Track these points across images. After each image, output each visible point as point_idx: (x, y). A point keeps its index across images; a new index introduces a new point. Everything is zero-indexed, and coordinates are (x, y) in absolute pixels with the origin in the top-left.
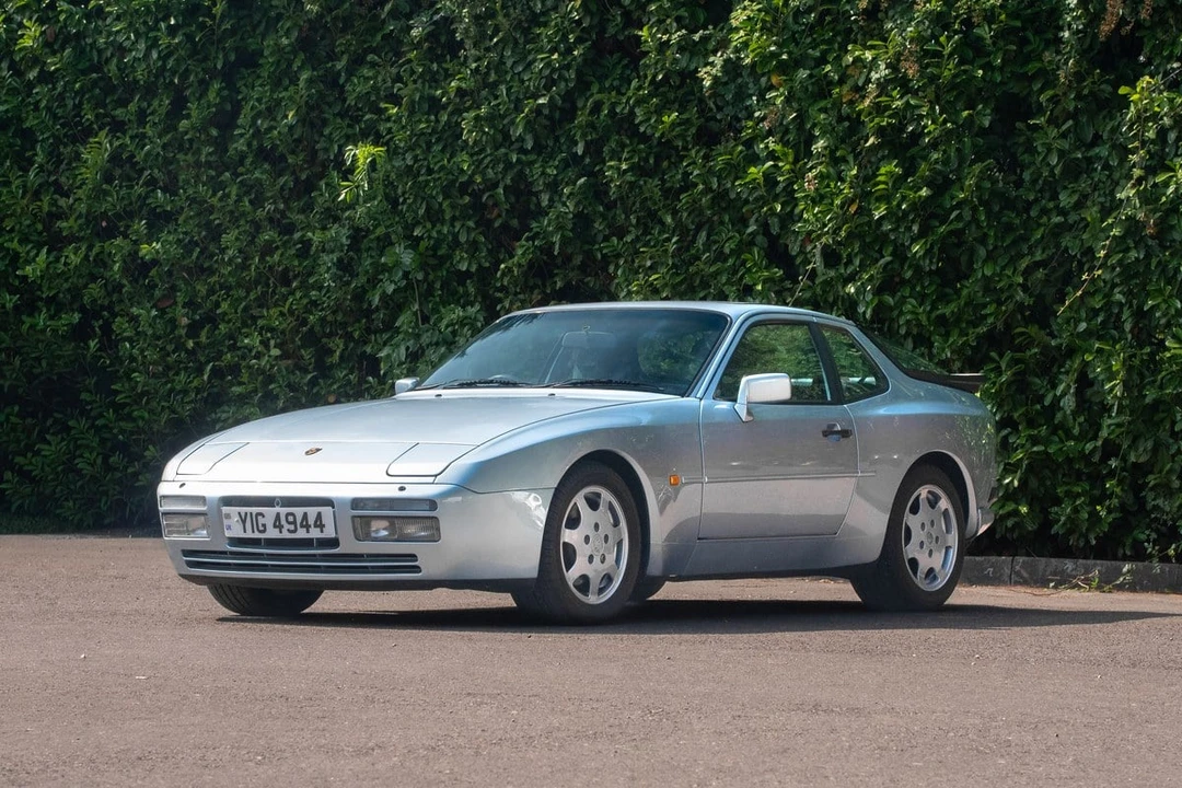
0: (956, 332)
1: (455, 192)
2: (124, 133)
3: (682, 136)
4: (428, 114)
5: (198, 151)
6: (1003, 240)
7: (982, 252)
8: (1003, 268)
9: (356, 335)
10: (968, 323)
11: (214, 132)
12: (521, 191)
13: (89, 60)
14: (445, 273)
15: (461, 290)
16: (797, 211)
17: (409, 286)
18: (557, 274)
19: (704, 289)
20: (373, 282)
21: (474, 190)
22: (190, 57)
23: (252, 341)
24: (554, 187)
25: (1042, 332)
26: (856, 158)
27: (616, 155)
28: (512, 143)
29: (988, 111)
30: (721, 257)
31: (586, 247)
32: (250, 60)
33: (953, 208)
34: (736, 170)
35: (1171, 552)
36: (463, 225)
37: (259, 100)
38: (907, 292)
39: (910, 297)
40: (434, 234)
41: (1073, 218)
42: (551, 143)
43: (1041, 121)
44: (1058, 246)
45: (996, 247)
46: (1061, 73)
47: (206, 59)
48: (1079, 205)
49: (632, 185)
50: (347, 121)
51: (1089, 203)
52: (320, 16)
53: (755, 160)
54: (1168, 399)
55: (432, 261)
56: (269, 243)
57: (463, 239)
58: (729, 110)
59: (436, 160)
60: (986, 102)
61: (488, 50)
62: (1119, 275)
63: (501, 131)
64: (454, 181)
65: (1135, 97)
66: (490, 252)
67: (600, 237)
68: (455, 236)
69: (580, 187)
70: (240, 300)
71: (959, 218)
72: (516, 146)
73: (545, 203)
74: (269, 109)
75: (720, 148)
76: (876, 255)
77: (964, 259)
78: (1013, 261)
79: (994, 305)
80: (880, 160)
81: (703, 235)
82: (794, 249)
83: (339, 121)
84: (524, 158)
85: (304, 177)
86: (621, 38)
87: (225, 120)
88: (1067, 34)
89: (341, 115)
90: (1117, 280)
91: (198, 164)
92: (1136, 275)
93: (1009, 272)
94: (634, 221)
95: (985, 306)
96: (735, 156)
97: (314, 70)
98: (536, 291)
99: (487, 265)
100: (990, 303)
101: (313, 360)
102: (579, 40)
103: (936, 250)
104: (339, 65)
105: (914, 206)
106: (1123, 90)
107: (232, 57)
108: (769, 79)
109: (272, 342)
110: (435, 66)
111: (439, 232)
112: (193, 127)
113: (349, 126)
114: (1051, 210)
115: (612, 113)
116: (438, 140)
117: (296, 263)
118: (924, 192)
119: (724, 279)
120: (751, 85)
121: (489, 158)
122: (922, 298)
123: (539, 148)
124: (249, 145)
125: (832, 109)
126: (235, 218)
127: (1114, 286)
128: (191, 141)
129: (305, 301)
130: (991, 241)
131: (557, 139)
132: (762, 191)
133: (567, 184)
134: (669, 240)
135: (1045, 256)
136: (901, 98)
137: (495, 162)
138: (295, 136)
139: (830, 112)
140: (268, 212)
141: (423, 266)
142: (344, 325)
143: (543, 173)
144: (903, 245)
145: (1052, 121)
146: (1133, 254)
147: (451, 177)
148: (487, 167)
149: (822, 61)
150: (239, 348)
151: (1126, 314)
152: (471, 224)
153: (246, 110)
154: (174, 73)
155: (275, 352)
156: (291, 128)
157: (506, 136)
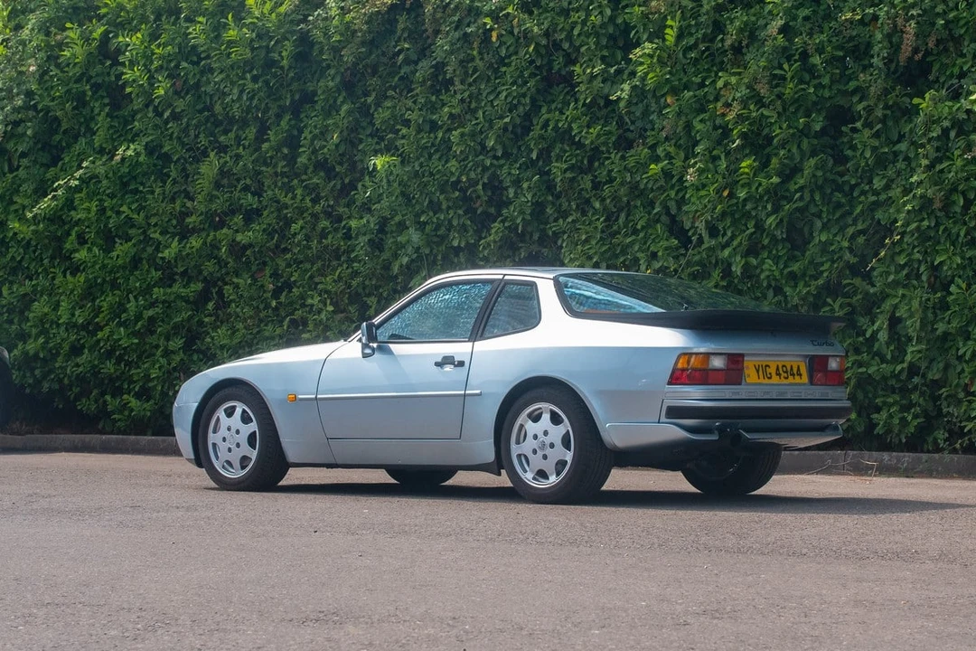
0: (801, 284)
1: (449, 188)
2: (226, 153)
3: (605, 144)
4: (430, 133)
5: (275, 166)
6: (834, 215)
7: (819, 224)
8: (835, 235)
9: (385, 294)
10: (811, 276)
11: (286, 151)
12: (495, 187)
13: (204, 103)
14: (444, 248)
15: (456, 260)
16: (687, 196)
17: (420, 258)
18: (521, 247)
19: (623, 255)
20: (396, 256)
21: (461, 187)
22: (268, 97)
23: (315, 301)
24: (517, 182)
25: (865, 283)
26: (726, 155)
27: (559, 158)
28: (488, 152)
29: (821, 119)
30: (635, 232)
31: (542, 227)
32: (309, 98)
33: (796, 191)
34: (643, 167)
35: (958, 446)
36: (455, 213)
37: (315, 126)
38: (765, 255)
39: (768, 258)
40: (435, 220)
41: (883, 197)
42: (515, 151)
43: (859, 125)
44: (873, 218)
45: (829, 220)
46: (872, 89)
47: (280, 98)
48: (887, 187)
49: (573, 180)
50: (376, 140)
51: (894, 186)
52: (355, 64)
53: (657, 159)
54: (953, 331)
55: (435, 239)
56: (324, 229)
57: (455, 223)
58: (639, 124)
59: (434, 166)
60: (819, 112)
61: (470, 85)
62: (917, 238)
63: (480, 143)
64: (448, 181)
65: (924, 105)
66: (475, 231)
67: (551, 219)
68: (450, 221)
69: (535, 183)
70: (306, 271)
71: (801, 198)
72: (491, 154)
73: (511, 196)
74: (322, 133)
75: (632, 152)
76: (744, 228)
77: (806, 230)
78: (842, 229)
79: (829, 263)
80: (744, 157)
81: (623, 215)
82: (687, 225)
83: (370, 140)
84: (495, 162)
85: (347, 181)
86: (563, 73)
87: (293, 142)
88: (875, 60)
89: (371, 135)
90: (916, 243)
91: (276, 174)
92: (930, 238)
93: (838, 238)
94: (574, 207)
95: (822, 264)
96: (642, 157)
97: (352, 103)
98: (508, 260)
99: (473, 241)
100: (827, 261)
101: (357, 314)
102: (533, 75)
103: (785, 223)
104: (370, 100)
105: (767, 191)
106: (916, 101)
107: (297, 97)
108: (666, 100)
109: (328, 301)
110: (434, 98)
111: (437, 218)
112: (271, 148)
113: (377, 143)
114: (868, 191)
115: (556, 128)
116: (437, 151)
117: (342, 244)
118: (775, 180)
119: (636, 248)
120: (653, 105)
121: (471, 164)
122: (776, 259)
123: (506, 155)
124: (310, 159)
125: (709, 120)
126: (301, 211)
127: (914, 247)
128: (271, 157)
129: (350, 270)
130: (824, 215)
131: (519, 148)
132: (662, 182)
133: (527, 181)
134: (598, 219)
135: (864, 226)
136: (757, 111)
137: (476, 165)
138: (340, 152)
139: (708, 123)
140: (323, 207)
141: (429, 244)
142: (377, 288)
143: (509, 173)
144: (762, 219)
145: (868, 125)
146: (926, 223)
147: (445, 178)
148: (470, 170)
149: (702, 85)
150: (307, 306)
151: (922, 268)
152: (461, 212)
153: (306, 134)
154: (258, 110)
155: (331, 308)
156: (337, 146)
157: (484, 147)
